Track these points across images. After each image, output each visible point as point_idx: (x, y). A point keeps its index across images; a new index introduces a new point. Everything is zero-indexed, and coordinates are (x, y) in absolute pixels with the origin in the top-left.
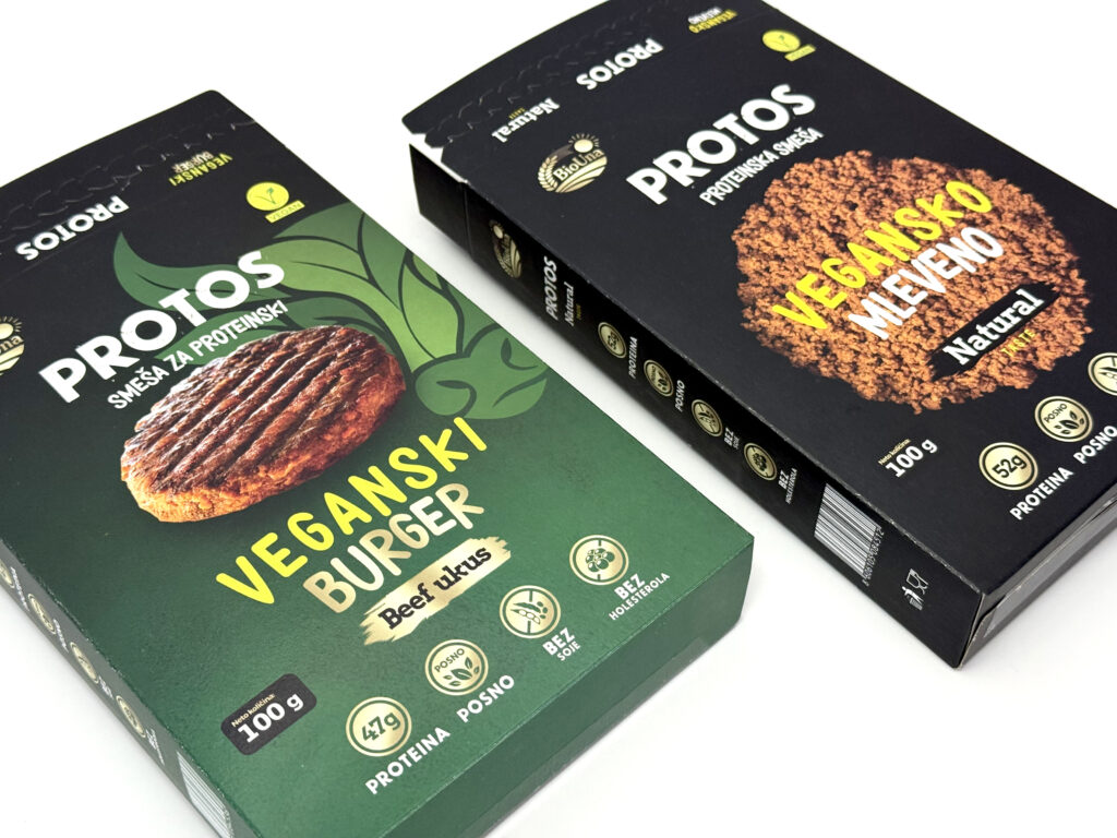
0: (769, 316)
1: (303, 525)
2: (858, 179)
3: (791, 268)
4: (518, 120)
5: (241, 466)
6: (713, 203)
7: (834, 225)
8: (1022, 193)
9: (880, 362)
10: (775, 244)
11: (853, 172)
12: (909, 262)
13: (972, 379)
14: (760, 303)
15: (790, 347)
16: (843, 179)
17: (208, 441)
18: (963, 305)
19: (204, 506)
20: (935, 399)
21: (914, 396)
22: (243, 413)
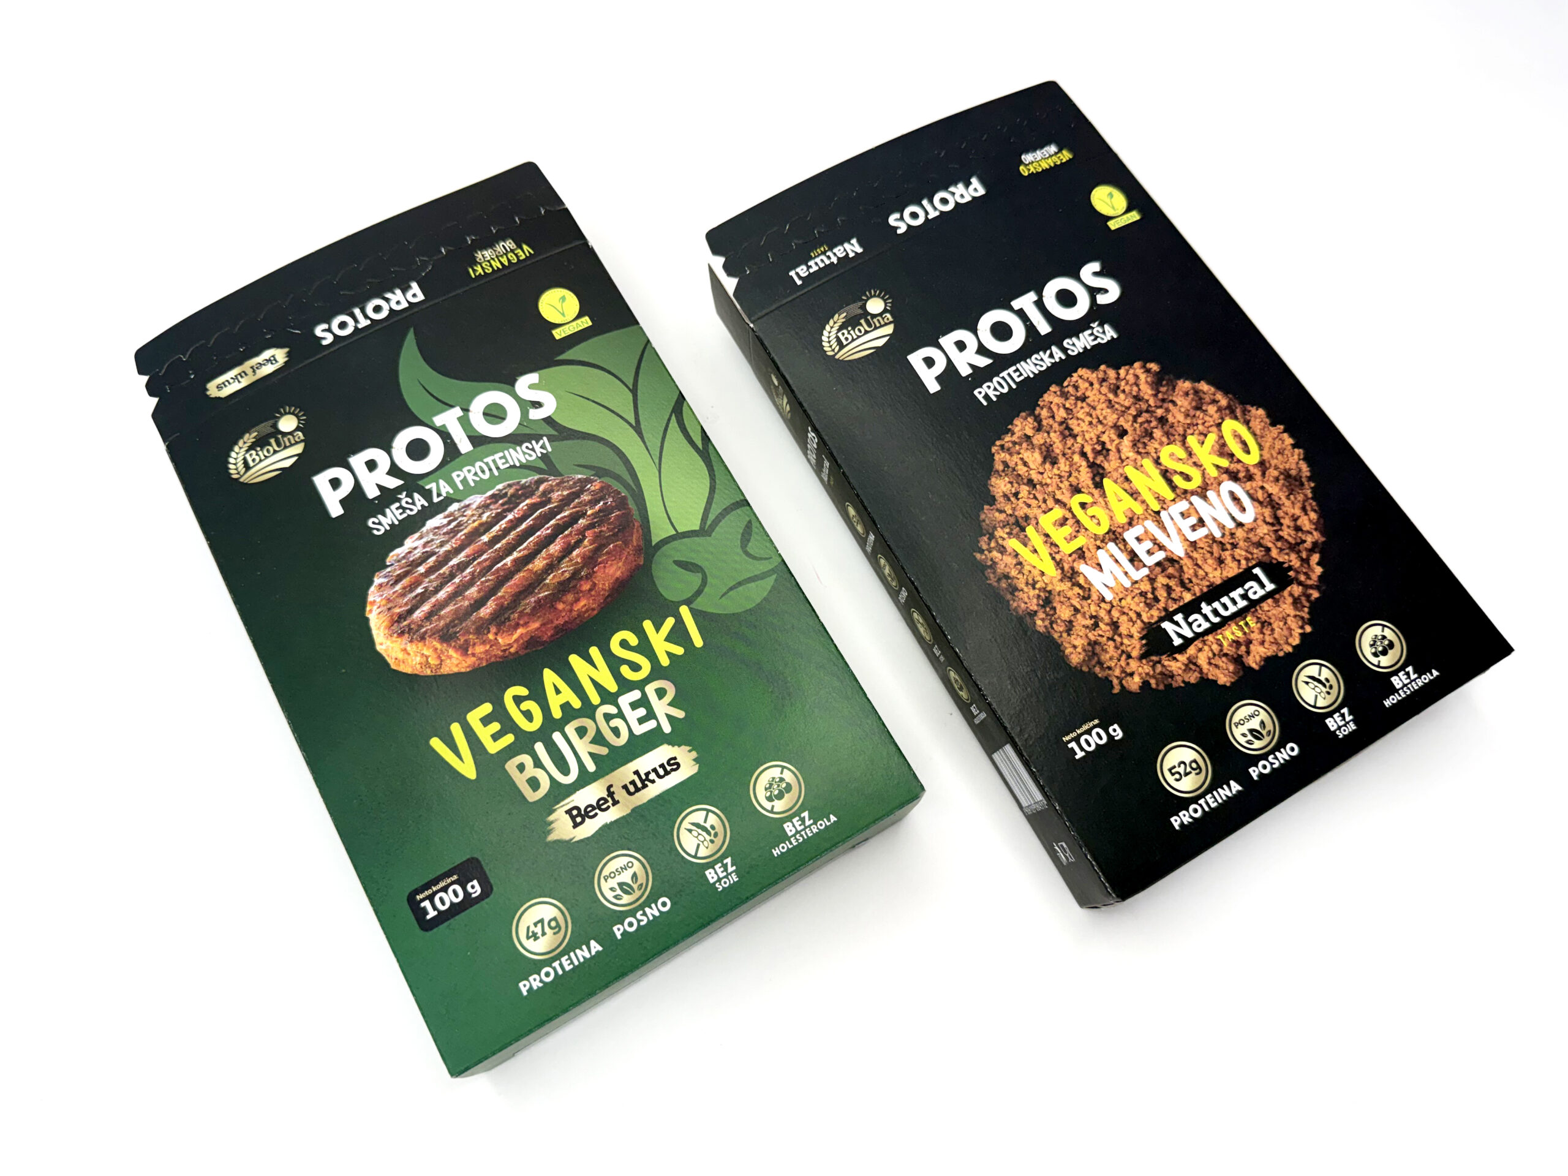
0: (1002, 550)
1: (518, 700)
2: (1138, 398)
3: (1040, 497)
4: (818, 260)
5: (474, 622)
6: (985, 403)
7: (1097, 453)
8: (1294, 446)
9: (1096, 625)
10: (1032, 466)
11: (1135, 388)
12: (1158, 513)
13: (1179, 664)
14: (1000, 533)
15: (1014, 589)
16: (1122, 396)
17: (449, 589)
18: (1196, 575)
19: (433, 661)
20: (1137, 679)
21: (1117, 672)
22: (487, 563)
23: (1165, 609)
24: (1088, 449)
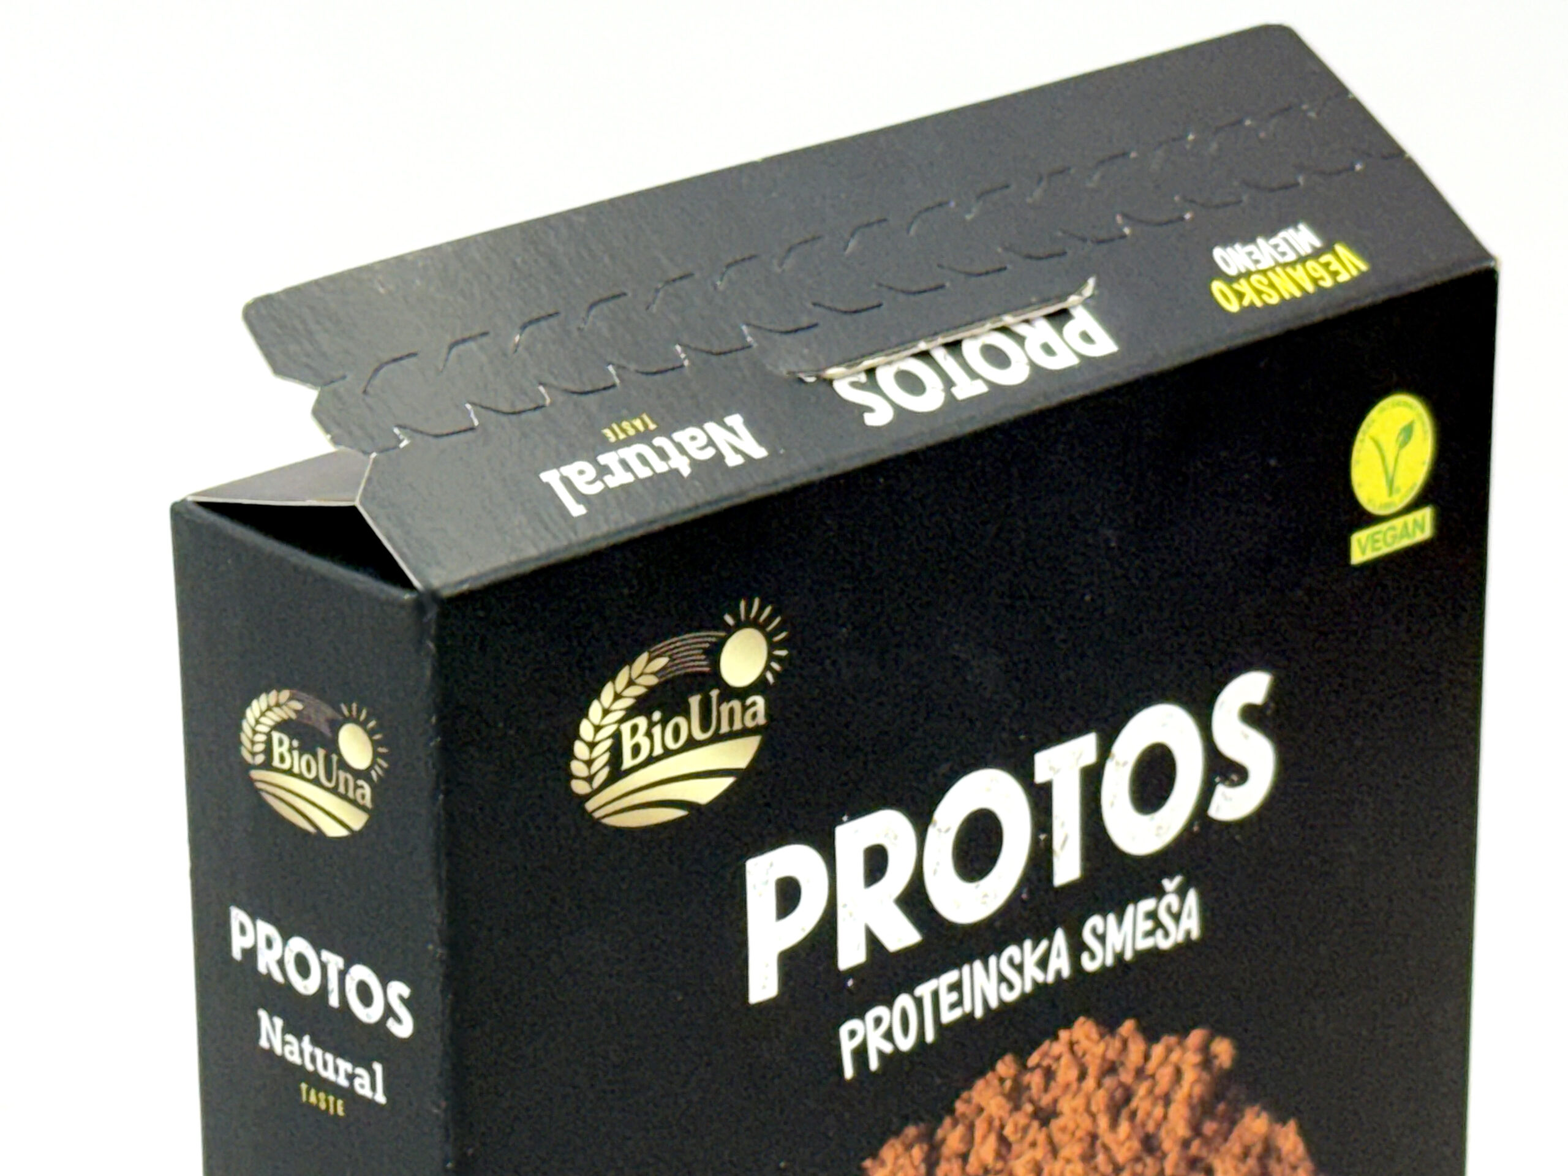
4: (629, 453)
6: (848, 1073)
16: (1124, 1129)
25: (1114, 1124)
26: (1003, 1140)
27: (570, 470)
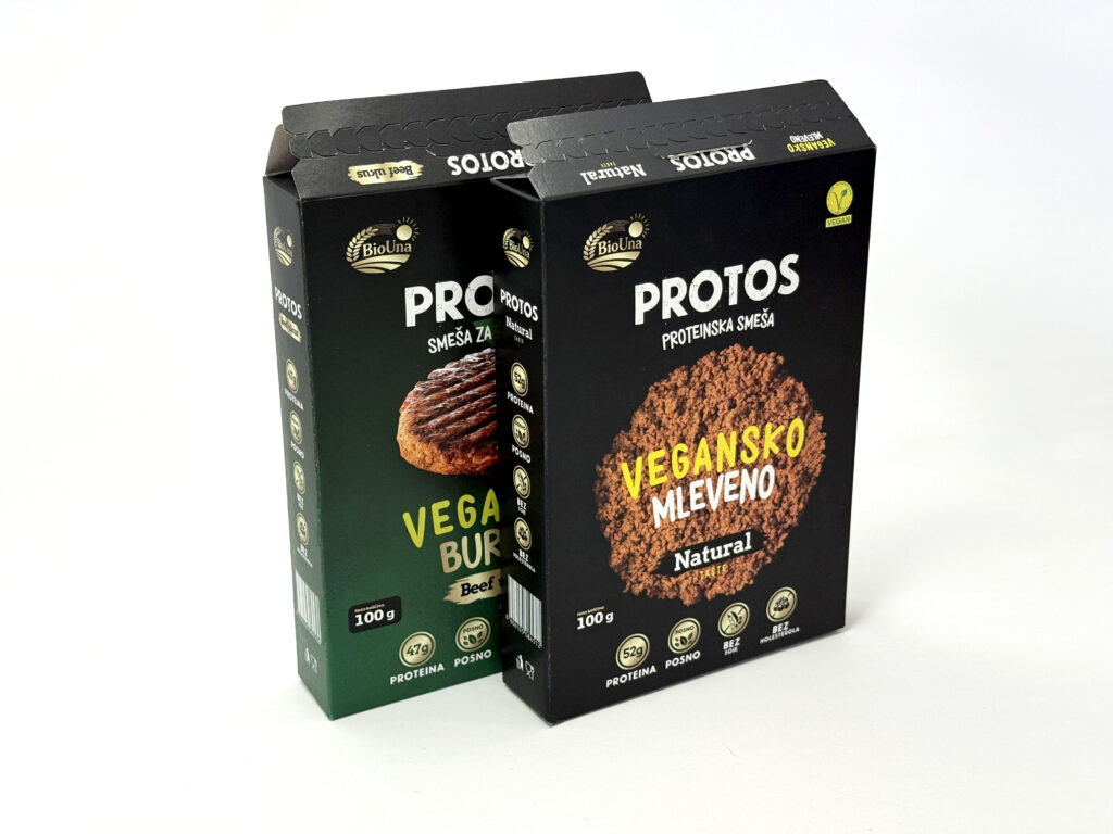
0: (615, 468)
2: (757, 382)
4: (607, 171)
6: (664, 348)
7: (710, 416)
9: (639, 543)
11: (760, 373)
12: (718, 474)
14: (620, 455)
15: (607, 500)
20: (641, 587)
21: (633, 579)
23: (684, 544)
24: (706, 411)
25: (746, 375)
26: (711, 374)
27: (589, 173)
